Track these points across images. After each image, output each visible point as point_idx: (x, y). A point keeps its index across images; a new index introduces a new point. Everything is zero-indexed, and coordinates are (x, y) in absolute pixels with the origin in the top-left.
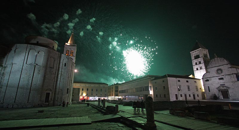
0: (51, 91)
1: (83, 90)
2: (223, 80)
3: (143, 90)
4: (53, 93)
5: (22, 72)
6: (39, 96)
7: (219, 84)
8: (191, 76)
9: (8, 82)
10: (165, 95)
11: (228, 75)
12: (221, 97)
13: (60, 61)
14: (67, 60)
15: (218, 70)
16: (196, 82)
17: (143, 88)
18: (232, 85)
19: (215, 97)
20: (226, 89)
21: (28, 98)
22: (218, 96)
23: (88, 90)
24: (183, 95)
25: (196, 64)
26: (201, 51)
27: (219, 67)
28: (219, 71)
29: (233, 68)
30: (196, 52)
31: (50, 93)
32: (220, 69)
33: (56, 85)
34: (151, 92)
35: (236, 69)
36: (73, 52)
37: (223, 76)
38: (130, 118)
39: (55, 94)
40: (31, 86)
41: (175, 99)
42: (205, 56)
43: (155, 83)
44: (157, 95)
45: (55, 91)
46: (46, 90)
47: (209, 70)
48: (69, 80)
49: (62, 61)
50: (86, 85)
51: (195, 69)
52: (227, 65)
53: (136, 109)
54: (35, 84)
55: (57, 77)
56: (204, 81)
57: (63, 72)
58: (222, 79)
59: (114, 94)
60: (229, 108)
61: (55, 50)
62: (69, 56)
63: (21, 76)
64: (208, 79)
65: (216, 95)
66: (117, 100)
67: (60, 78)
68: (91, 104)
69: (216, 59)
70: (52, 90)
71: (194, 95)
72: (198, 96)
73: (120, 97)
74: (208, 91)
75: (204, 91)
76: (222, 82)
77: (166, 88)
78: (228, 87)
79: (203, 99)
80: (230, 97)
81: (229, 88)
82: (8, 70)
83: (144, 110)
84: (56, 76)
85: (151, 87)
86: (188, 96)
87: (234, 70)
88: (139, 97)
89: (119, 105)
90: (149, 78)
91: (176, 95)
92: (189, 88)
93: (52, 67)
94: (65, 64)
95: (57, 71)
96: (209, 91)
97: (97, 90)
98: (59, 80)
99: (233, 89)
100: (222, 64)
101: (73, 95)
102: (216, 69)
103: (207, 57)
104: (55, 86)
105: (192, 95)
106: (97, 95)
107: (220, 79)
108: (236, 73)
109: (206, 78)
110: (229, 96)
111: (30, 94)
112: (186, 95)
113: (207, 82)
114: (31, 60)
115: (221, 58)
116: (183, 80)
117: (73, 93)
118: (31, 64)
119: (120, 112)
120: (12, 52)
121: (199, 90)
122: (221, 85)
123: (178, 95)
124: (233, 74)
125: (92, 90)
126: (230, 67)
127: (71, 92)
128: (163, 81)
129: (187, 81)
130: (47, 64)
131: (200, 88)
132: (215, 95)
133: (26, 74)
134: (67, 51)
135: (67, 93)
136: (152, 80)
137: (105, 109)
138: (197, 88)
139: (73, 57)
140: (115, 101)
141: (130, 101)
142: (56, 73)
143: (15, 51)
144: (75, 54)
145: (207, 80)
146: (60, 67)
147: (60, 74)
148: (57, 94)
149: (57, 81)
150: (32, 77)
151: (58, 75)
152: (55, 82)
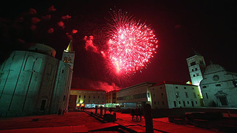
0: (47, 99)
1: (80, 97)
2: (220, 87)
3: (141, 98)
4: (49, 100)
5: (18, 78)
6: (35, 103)
7: (216, 90)
8: (188, 83)
9: (4, 89)
10: (163, 102)
11: (224, 81)
12: (220, 104)
13: (58, 67)
14: (65, 66)
15: (214, 76)
16: (193, 88)
17: (141, 95)
18: (230, 91)
19: (214, 104)
20: (224, 96)
21: (23, 106)
22: (216, 103)
24: (182, 102)
25: (193, 70)
26: (197, 58)
27: (215, 74)
28: (216, 77)
29: (229, 74)
30: (191, 59)
32: (216, 76)
33: (53, 92)
34: (149, 99)
35: (232, 75)
36: (71, 59)
37: (220, 82)
38: (128, 126)
41: (173, 106)
42: (201, 62)
43: (153, 89)
44: (155, 102)
45: (52, 98)
46: (43, 97)
47: (206, 76)
48: (66, 87)
49: (59, 68)
50: (83, 92)
51: (192, 76)
52: (223, 72)
53: (134, 117)
54: (31, 91)
55: (55, 84)
56: (202, 87)
57: (60, 79)
58: (219, 85)
59: (111, 101)
60: (229, 116)
61: (53, 57)
62: (67, 62)
63: (17, 83)
64: (205, 85)
65: (215, 101)
66: (115, 107)
67: (57, 84)
68: (88, 112)
69: (212, 65)
70: (48, 97)
71: (192, 102)
72: (196, 103)
73: (118, 105)
74: (206, 98)
75: (202, 98)
76: (219, 88)
77: (164, 95)
78: (225, 94)
79: (201, 106)
80: (229, 105)
81: (227, 95)
82: (5, 76)
83: (142, 117)
84: (53, 83)
85: (149, 93)
86: (186, 103)
87: (230, 77)
88: (137, 104)
89: (116, 113)
90: (146, 84)
91: (175, 102)
92: (187, 95)
93: (50, 74)
94: (63, 70)
95: (54, 78)
96: (208, 98)
97: (94, 97)
98: (56, 87)
99: (231, 95)
100: (218, 71)
101: (69, 103)
102: (212, 75)
103: (203, 64)
105: (190, 102)
106: (94, 102)
107: (217, 85)
108: (232, 79)
109: (203, 85)
110: (227, 103)
112: (184, 102)
113: (205, 89)
114: (28, 67)
115: (217, 65)
116: (181, 87)
117: (70, 100)
118: (29, 70)
119: (118, 120)
120: (11, 58)
121: (197, 97)
122: (218, 91)
123: (176, 102)
124: (229, 80)
125: (90, 97)
126: (226, 73)
127: (68, 100)
128: (161, 88)
129: (185, 88)
130: (45, 70)
131: (198, 95)
132: (213, 101)
133: (23, 81)
134: (65, 58)
135: (64, 101)
136: (150, 87)
137: (102, 117)
138: (195, 94)
139: (71, 64)
140: (113, 108)
141: (128, 108)
142: (53, 80)
143: (13, 58)
144: (73, 61)
145: (205, 87)
146: (58, 73)
147: (57, 81)
148: (53, 101)
149: (54, 88)
150: (28, 84)
151: (55, 82)
152: (52, 89)
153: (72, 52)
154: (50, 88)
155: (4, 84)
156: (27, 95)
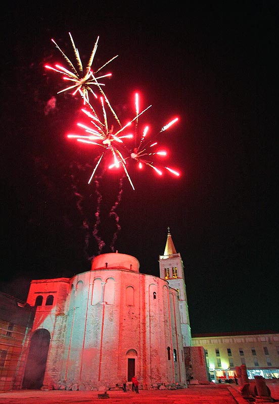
0: (137, 355)
4: (140, 358)
5: (86, 320)
6: (117, 365)
9: (71, 341)
13: (144, 289)
14: (156, 285)
21: (98, 371)
31: (134, 359)
33: (144, 341)
39: (145, 361)
45: (145, 355)
46: (128, 353)
54: (108, 342)
55: (144, 324)
57: (152, 311)
62: (171, 279)
63: (85, 328)
67: (149, 324)
70: (138, 353)
82: (70, 319)
84: (141, 321)
94: (155, 294)
95: (142, 312)
97: (254, 352)
98: (148, 329)
104: (142, 343)
111: (102, 363)
130: (122, 299)
133: (92, 324)
135: (169, 359)
142: (140, 315)
146: (147, 301)
147: (149, 317)
148: (148, 361)
149: (144, 332)
150: (101, 329)
151: (144, 319)
152: (142, 335)
153: (175, 257)
154: (138, 332)
156: (102, 348)
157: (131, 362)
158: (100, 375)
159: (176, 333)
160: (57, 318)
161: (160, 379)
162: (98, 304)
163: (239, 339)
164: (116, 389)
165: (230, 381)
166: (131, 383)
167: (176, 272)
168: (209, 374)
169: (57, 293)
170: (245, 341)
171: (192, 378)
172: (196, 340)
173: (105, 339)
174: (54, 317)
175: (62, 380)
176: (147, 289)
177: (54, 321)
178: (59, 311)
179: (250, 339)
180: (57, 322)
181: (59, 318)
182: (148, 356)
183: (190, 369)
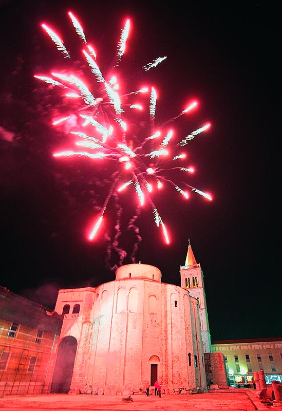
0: (159, 361)
4: (162, 363)
5: (111, 327)
6: (140, 371)
21: (123, 376)
23: (247, 357)
31: (157, 365)
33: (166, 347)
39: (167, 366)
40: (126, 351)
45: (166, 361)
46: (150, 359)
50: (240, 345)
54: (131, 349)
55: (166, 331)
57: (174, 319)
62: (192, 288)
63: (110, 336)
67: (171, 331)
70: (161, 359)
84: (163, 329)
93: (155, 313)
95: (163, 320)
97: (271, 357)
98: (169, 336)
101: (210, 371)
104: (164, 349)
111: (126, 368)
117: (209, 365)
133: (117, 331)
135: (190, 364)
142: (162, 322)
146: (169, 309)
147: (170, 325)
148: (170, 366)
149: (166, 339)
150: (125, 336)
151: (166, 327)
152: (164, 342)
153: (195, 267)
154: (160, 339)
155: (96, 340)
156: (127, 354)
157: (154, 367)
158: (124, 380)
159: (197, 340)
160: (84, 326)
161: (182, 384)
162: (122, 313)
163: (257, 346)
164: (140, 393)
165: (248, 386)
166: (154, 388)
167: (196, 282)
168: (229, 379)
169: (84, 301)
170: (263, 347)
171: (212, 383)
172: (215, 346)
173: (129, 346)
174: (80, 325)
175: (88, 384)
176: (169, 298)
177: (81, 328)
178: (86, 319)
179: (268, 345)
180: (83, 330)
181: (86, 325)
182: (170, 363)
183: (210, 374)
